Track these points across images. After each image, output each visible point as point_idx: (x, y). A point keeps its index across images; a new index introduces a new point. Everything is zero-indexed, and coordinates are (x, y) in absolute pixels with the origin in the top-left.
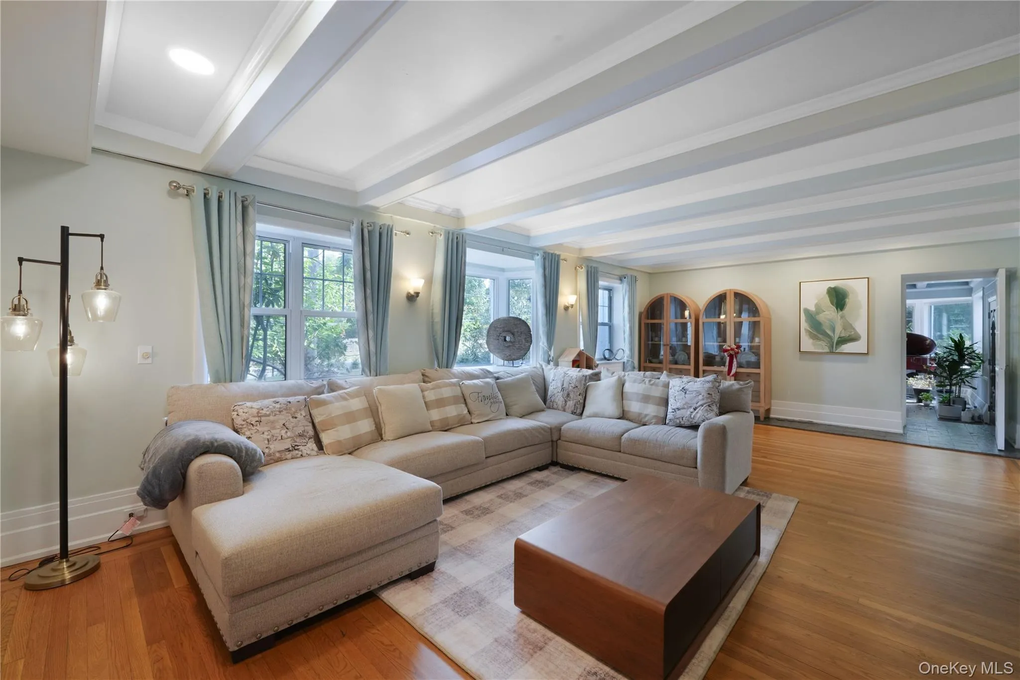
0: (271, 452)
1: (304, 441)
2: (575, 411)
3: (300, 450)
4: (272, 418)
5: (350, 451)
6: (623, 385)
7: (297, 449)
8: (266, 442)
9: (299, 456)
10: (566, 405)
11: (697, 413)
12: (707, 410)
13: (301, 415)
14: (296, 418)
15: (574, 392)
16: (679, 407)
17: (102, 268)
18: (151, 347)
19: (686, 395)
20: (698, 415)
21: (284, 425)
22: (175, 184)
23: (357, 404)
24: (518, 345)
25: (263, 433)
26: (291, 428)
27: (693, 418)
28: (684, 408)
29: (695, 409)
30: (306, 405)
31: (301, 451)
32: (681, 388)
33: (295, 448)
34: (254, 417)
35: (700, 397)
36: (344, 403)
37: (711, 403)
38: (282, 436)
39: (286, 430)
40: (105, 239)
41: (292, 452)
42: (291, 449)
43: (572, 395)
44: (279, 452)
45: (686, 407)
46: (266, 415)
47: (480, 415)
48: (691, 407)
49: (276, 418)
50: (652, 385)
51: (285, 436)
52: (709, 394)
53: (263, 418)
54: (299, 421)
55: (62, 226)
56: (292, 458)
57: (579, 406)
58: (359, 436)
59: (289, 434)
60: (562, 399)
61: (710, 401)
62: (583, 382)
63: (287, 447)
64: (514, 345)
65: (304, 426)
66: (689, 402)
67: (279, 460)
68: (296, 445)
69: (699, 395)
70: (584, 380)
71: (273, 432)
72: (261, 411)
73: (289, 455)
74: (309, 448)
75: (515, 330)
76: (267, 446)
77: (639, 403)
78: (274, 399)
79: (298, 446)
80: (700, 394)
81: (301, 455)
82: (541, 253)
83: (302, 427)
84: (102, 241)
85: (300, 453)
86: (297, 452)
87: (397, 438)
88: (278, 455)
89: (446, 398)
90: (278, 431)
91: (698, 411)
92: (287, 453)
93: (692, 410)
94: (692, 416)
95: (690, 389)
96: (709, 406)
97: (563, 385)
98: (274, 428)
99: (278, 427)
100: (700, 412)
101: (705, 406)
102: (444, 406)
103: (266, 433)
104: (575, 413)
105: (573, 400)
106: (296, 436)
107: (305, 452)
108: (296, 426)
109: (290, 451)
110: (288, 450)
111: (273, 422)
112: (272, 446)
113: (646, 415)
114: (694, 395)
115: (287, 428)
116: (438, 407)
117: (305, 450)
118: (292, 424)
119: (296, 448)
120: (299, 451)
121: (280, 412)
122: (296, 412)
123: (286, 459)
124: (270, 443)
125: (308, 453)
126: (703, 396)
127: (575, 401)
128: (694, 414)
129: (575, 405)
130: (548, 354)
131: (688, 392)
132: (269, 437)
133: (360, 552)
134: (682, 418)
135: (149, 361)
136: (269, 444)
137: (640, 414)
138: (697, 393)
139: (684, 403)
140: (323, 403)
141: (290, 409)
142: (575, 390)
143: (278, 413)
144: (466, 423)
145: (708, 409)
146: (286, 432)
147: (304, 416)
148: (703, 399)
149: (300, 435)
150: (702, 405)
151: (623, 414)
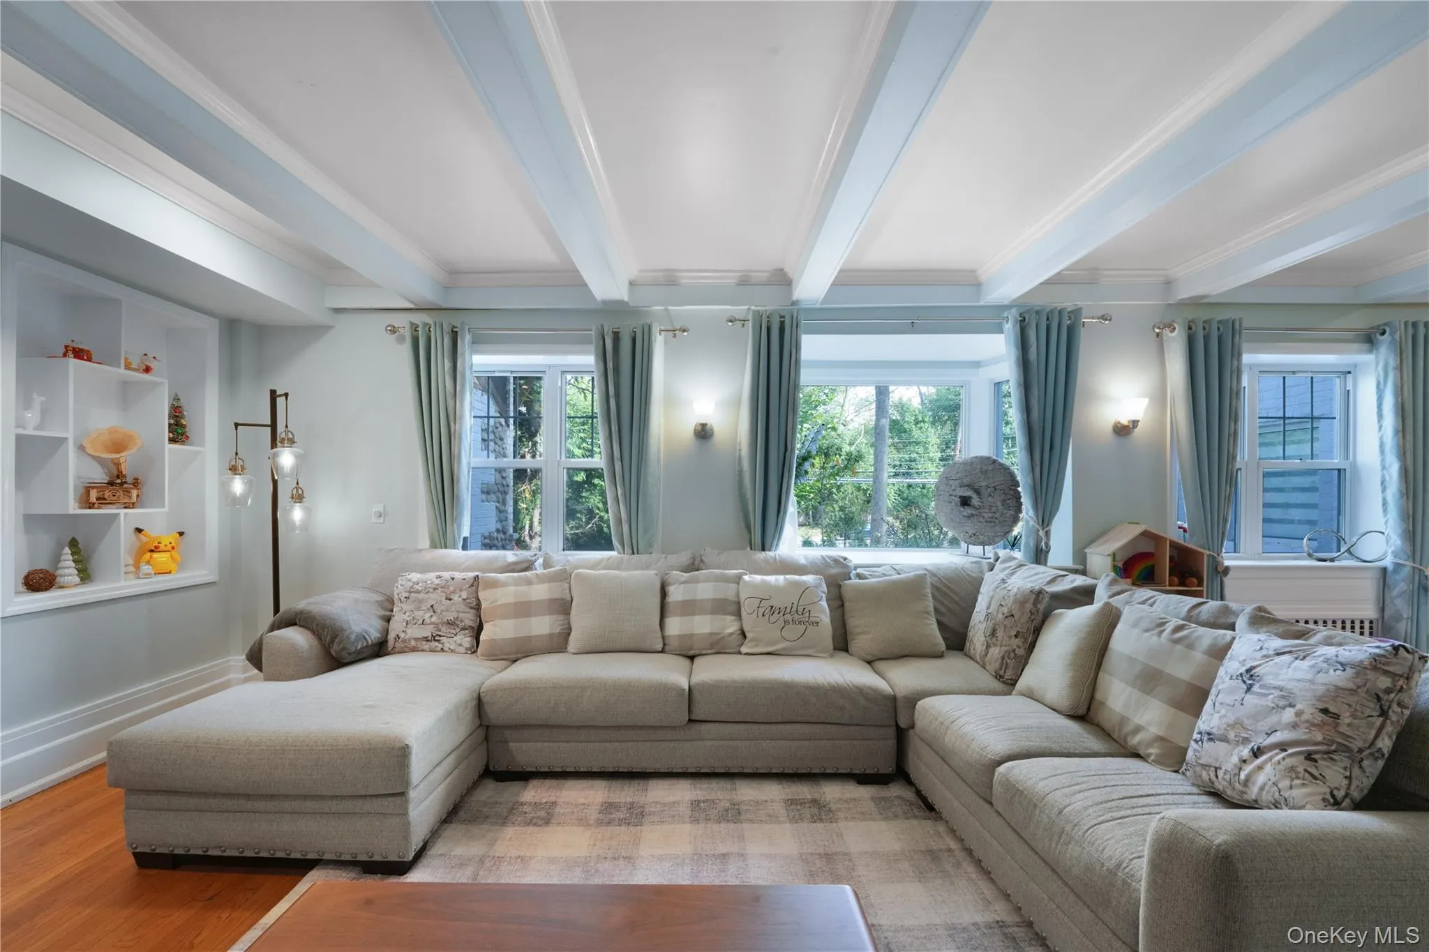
0: (406, 638)
1: (452, 631)
2: (1002, 673)
3: (442, 642)
4: (421, 596)
5: (513, 657)
6: (1113, 626)
7: (438, 641)
8: (405, 624)
9: (439, 649)
10: (986, 655)
11: (1260, 768)
12: (1292, 769)
13: (460, 596)
14: (450, 599)
15: (1005, 627)
16: (1214, 731)
17: (287, 427)
18: (382, 506)
19: (1248, 697)
20: (1261, 779)
21: (432, 606)
22: (389, 328)
23: (541, 592)
24: (990, 515)
25: (405, 613)
26: (439, 612)
27: (1246, 783)
28: (1224, 739)
29: (1257, 753)
30: (472, 585)
31: (443, 644)
32: (1243, 670)
33: (435, 638)
34: (406, 592)
35: (1288, 715)
36: (523, 588)
37: (1324, 748)
38: (423, 620)
39: (432, 613)
40: (289, 398)
41: (429, 643)
42: (430, 638)
43: (1000, 634)
44: (415, 639)
45: (1231, 735)
46: (418, 592)
47: (756, 641)
48: (1246, 741)
49: (426, 596)
50: (1178, 641)
51: (427, 621)
52: (1325, 711)
53: (412, 595)
54: (453, 604)
55: (271, 391)
56: (431, 651)
57: (1011, 663)
58: (529, 638)
59: (434, 619)
60: (982, 639)
61: (1319, 737)
62: (1029, 606)
63: (425, 636)
64: (980, 515)
65: (458, 612)
66: (1246, 722)
67: (414, 650)
68: (438, 635)
69: (1284, 708)
70: (1032, 601)
71: (417, 613)
72: (415, 586)
73: (426, 646)
74: (455, 642)
75: (983, 484)
76: (404, 629)
77: (1129, 689)
78: (438, 573)
79: (440, 636)
80: (1292, 706)
81: (442, 649)
82: (1013, 314)
83: (455, 613)
84: (287, 399)
85: (440, 646)
86: (436, 644)
87: (584, 651)
88: (413, 643)
89: (701, 600)
90: (422, 613)
91: (1266, 762)
92: (424, 643)
93: (1246, 752)
94: (1243, 776)
95: (1269, 680)
96: (1309, 757)
97: (988, 608)
98: (418, 609)
99: (424, 608)
100: (1268, 768)
101: (1290, 751)
102: (693, 614)
103: (408, 614)
104: (1001, 677)
105: (1001, 646)
106: (443, 624)
107: (447, 646)
108: (448, 611)
109: (428, 641)
110: (426, 639)
111: (421, 601)
112: (409, 631)
113: (1138, 729)
114: (1269, 701)
115: (434, 612)
116: (683, 615)
117: (447, 643)
118: (442, 608)
119: (437, 638)
120: (440, 643)
121: (435, 589)
122: (453, 592)
123: (423, 651)
124: (409, 626)
125: (452, 647)
126: (1298, 714)
127: (1004, 648)
128: (1248, 769)
129: (1003, 658)
130: (1038, 534)
131: (1256, 688)
132: (408, 619)
133: (272, 797)
134: (1216, 769)
135: (381, 520)
136: (406, 627)
137: (1123, 720)
138: (1283, 697)
139: (1231, 718)
140: (494, 584)
141: (448, 588)
142: (1007, 622)
143: (431, 590)
144: (728, 651)
145: (1301, 769)
146: (431, 616)
147: (464, 600)
148: (1295, 726)
149: (449, 623)
150: (1282, 746)
151: (1089, 709)
